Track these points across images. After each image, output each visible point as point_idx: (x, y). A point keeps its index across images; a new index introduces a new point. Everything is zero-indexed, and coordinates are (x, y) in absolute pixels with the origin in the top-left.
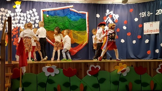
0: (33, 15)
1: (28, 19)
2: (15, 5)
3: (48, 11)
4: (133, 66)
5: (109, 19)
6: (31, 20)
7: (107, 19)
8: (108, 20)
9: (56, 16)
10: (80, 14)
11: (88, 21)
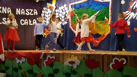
0: (64, 10)
1: (60, 14)
2: (52, 3)
3: (75, 5)
4: (85, 59)
5: (136, 4)
6: (62, 15)
7: (133, 4)
8: (134, 6)
9: (81, 9)
10: (103, 3)
11: (111, 9)
